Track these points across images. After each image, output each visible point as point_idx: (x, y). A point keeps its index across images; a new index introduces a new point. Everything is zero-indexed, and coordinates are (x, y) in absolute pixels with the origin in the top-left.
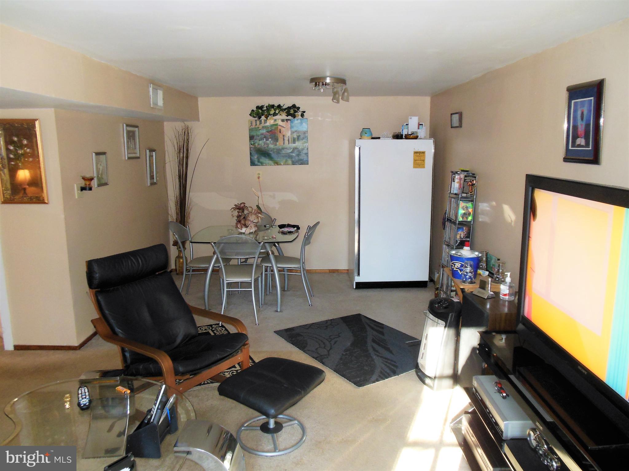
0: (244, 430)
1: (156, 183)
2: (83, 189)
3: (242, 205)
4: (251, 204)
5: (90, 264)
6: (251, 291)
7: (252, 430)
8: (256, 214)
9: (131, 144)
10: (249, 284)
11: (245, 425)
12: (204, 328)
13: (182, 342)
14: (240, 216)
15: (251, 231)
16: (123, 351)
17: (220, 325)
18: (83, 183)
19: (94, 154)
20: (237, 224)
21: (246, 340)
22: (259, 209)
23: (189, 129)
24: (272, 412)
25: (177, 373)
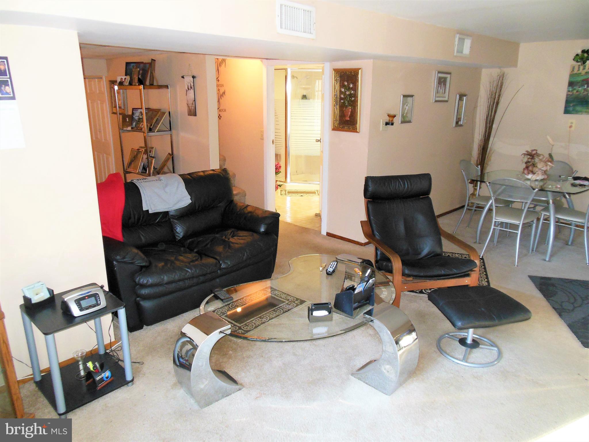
0: (448, 337)
1: (462, 125)
2: (387, 124)
3: (534, 152)
4: (544, 152)
5: (367, 179)
6: (517, 233)
7: (454, 339)
8: (545, 162)
9: (441, 88)
10: (516, 227)
11: (451, 334)
12: (465, 256)
13: (426, 257)
14: (529, 162)
15: (538, 178)
16: (376, 249)
17: (481, 257)
18: (387, 119)
19: (402, 96)
20: (524, 169)
21: (474, 267)
22: (550, 157)
23: (505, 75)
24: (459, 324)
25: (404, 274)
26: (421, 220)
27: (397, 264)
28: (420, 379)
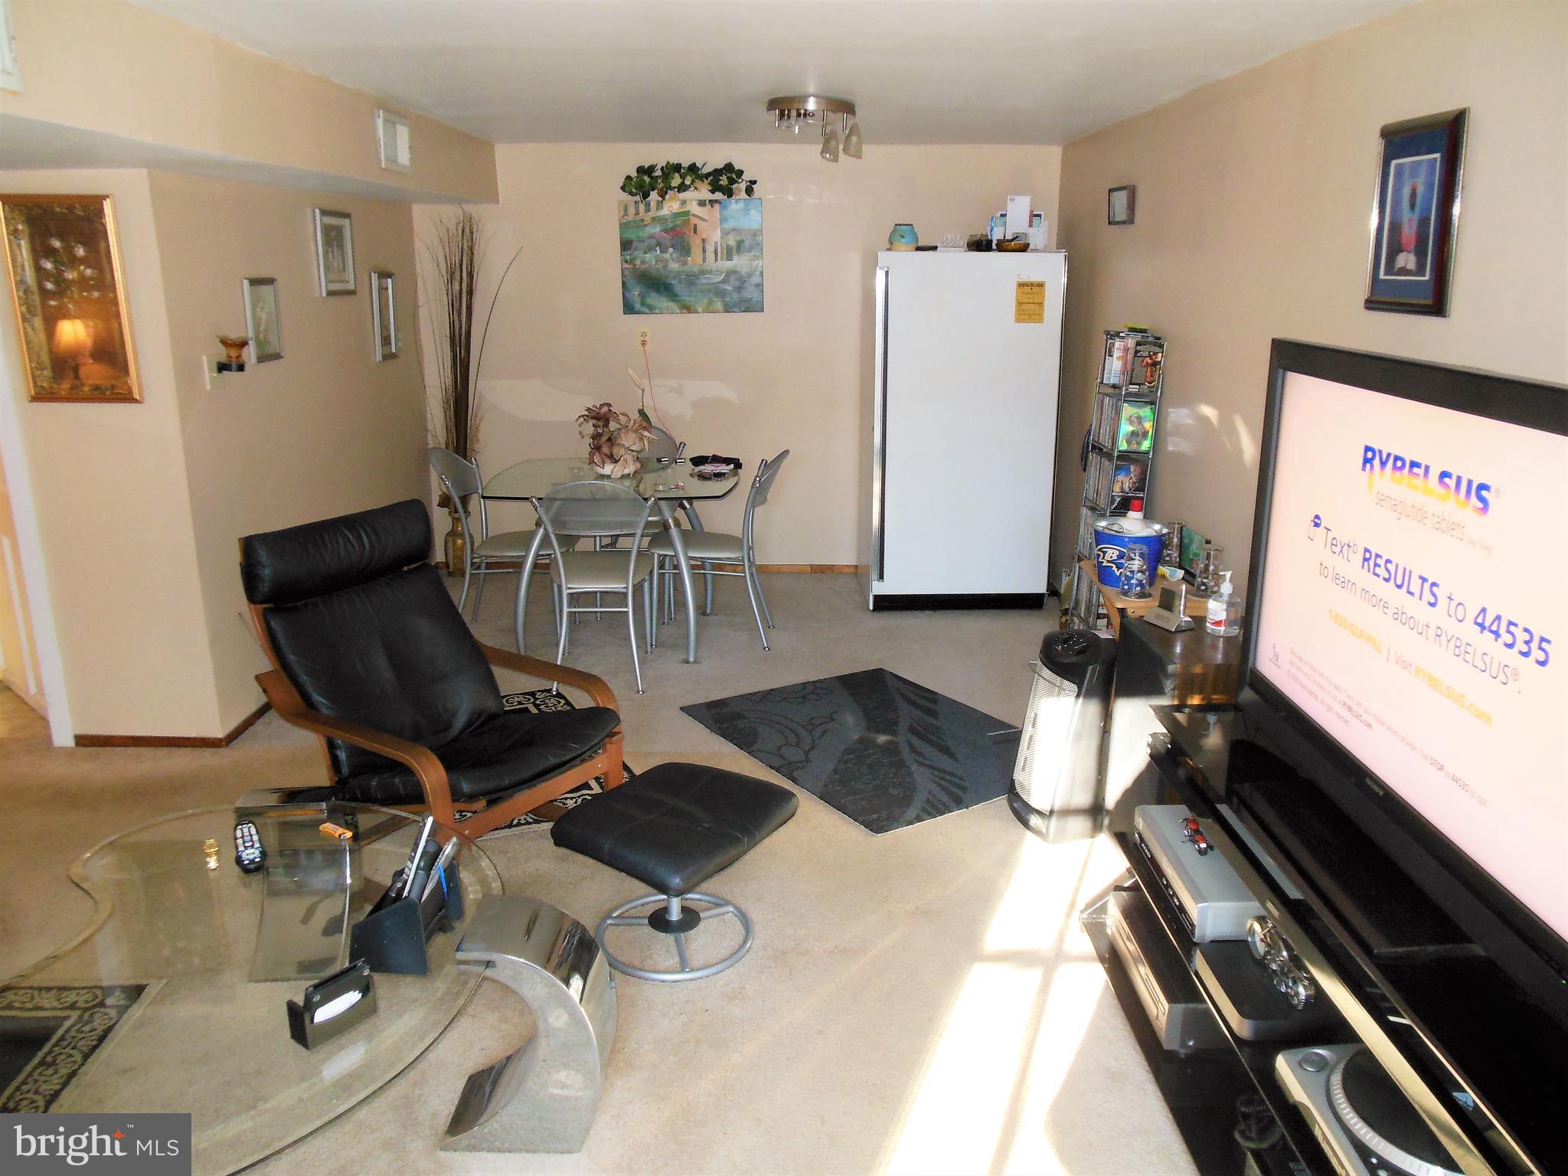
0: (612, 923)
1: (395, 354)
2: (222, 367)
3: (605, 409)
4: (626, 406)
5: (249, 546)
6: (627, 612)
7: (630, 924)
8: (636, 431)
9: (334, 257)
10: (620, 598)
11: (614, 913)
12: (516, 699)
13: (468, 727)
14: (600, 435)
15: (626, 471)
16: (332, 746)
17: (554, 693)
18: (222, 354)
19: (246, 283)
20: (591, 455)
21: (615, 723)
22: (643, 418)
23: (474, 222)
24: (676, 881)
25: (456, 795)
26: (426, 631)
27: (432, 774)
28: (622, 1064)
